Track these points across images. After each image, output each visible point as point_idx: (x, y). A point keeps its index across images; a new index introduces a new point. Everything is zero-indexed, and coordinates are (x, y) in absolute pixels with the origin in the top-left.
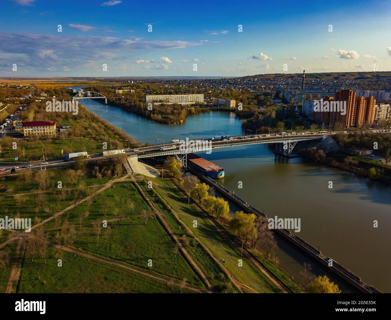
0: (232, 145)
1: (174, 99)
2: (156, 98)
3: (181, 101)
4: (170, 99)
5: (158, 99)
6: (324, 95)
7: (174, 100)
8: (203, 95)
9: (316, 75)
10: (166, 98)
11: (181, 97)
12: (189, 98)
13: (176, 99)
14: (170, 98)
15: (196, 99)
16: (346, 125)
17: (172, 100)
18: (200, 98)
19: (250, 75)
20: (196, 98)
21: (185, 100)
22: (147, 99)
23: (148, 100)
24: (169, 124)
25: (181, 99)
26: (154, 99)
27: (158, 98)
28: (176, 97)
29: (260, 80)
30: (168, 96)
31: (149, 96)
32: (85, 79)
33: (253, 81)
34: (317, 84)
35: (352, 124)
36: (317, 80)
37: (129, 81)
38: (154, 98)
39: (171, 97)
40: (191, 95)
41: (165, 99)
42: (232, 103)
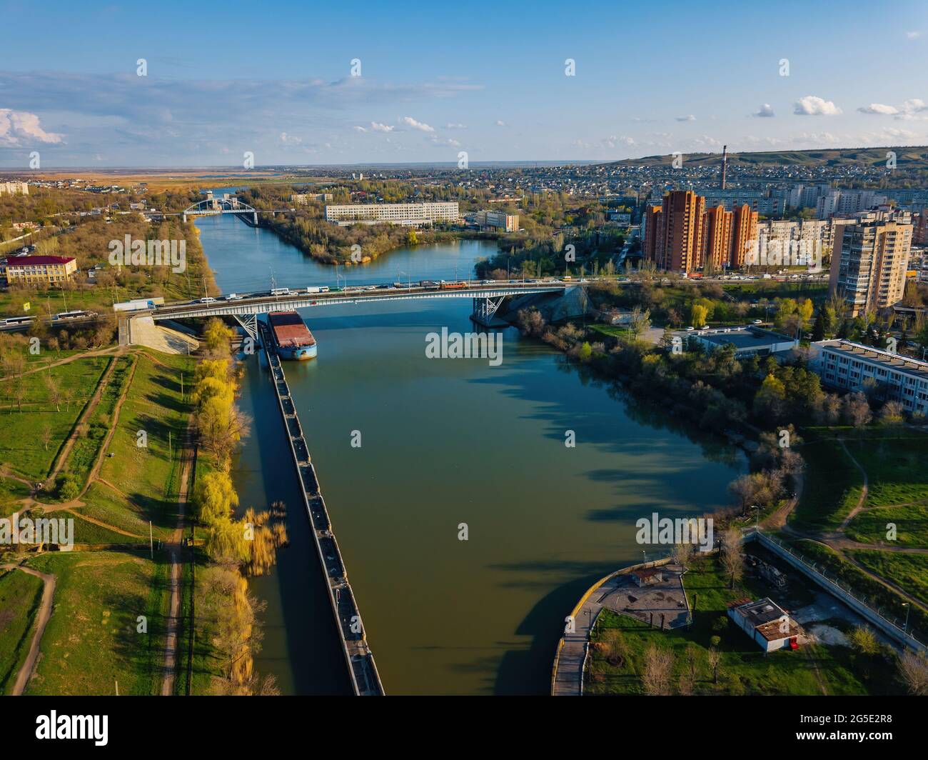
0: (355, 299)
1: (389, 212)
2: (348, 211)
3: (404, 218)
4: (379, 213)
5: (353, 213)
6: (736, 202)
7: (389, 215)
8: (457, 204)
9: (784, 155)
10: (371, 210)
11: (404, 209)
12: (426, 211)
13: (394, 212)
14: (379, 210)
15: (440, 213)
16: (683, 267)
17: (384, 215)
18: (451, 212)
19: (632, 157)
20: (440, 211)
21: (414, 215)
22: (328, 214)
23: (330, 217)
24: (334, 264)
25: (404, 212)
26: (343, 214)
27: (353, 211)
28: (394, 210)
29: (648, 170)
30: (376, 206)
31: (333, 207)
32: (270, 171)
33: (633, 173)
34: (777, 177)
35: (698, 266)
36: (781, 168)
37: (354, 175)
38: (343, 211)
39: (382, 210)
40: (430, 204)
41: (369, 213)
42: (510, 222)
